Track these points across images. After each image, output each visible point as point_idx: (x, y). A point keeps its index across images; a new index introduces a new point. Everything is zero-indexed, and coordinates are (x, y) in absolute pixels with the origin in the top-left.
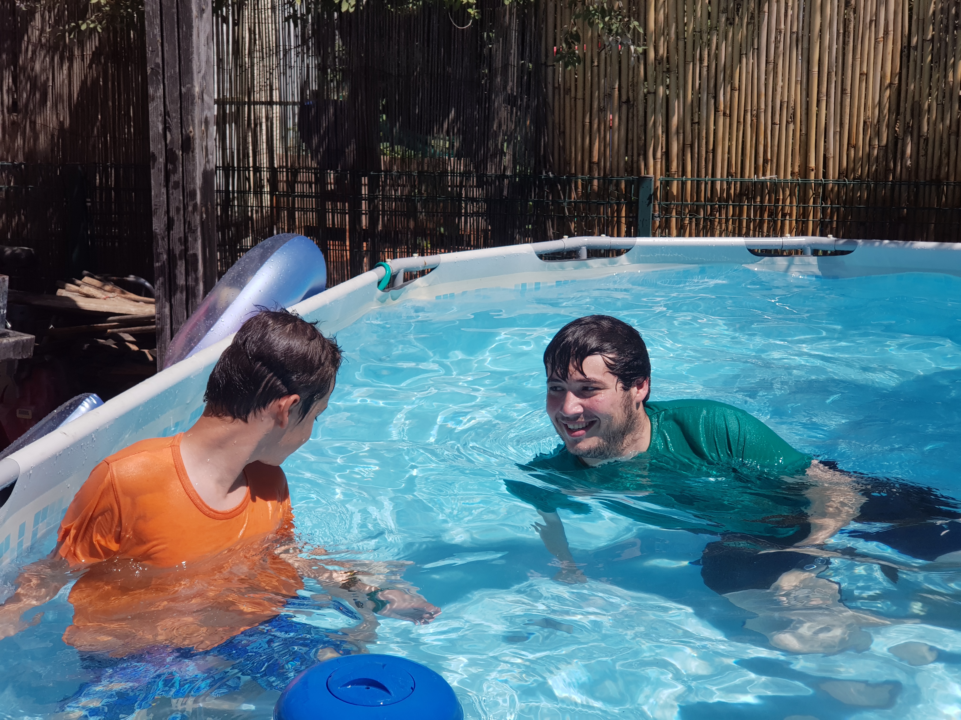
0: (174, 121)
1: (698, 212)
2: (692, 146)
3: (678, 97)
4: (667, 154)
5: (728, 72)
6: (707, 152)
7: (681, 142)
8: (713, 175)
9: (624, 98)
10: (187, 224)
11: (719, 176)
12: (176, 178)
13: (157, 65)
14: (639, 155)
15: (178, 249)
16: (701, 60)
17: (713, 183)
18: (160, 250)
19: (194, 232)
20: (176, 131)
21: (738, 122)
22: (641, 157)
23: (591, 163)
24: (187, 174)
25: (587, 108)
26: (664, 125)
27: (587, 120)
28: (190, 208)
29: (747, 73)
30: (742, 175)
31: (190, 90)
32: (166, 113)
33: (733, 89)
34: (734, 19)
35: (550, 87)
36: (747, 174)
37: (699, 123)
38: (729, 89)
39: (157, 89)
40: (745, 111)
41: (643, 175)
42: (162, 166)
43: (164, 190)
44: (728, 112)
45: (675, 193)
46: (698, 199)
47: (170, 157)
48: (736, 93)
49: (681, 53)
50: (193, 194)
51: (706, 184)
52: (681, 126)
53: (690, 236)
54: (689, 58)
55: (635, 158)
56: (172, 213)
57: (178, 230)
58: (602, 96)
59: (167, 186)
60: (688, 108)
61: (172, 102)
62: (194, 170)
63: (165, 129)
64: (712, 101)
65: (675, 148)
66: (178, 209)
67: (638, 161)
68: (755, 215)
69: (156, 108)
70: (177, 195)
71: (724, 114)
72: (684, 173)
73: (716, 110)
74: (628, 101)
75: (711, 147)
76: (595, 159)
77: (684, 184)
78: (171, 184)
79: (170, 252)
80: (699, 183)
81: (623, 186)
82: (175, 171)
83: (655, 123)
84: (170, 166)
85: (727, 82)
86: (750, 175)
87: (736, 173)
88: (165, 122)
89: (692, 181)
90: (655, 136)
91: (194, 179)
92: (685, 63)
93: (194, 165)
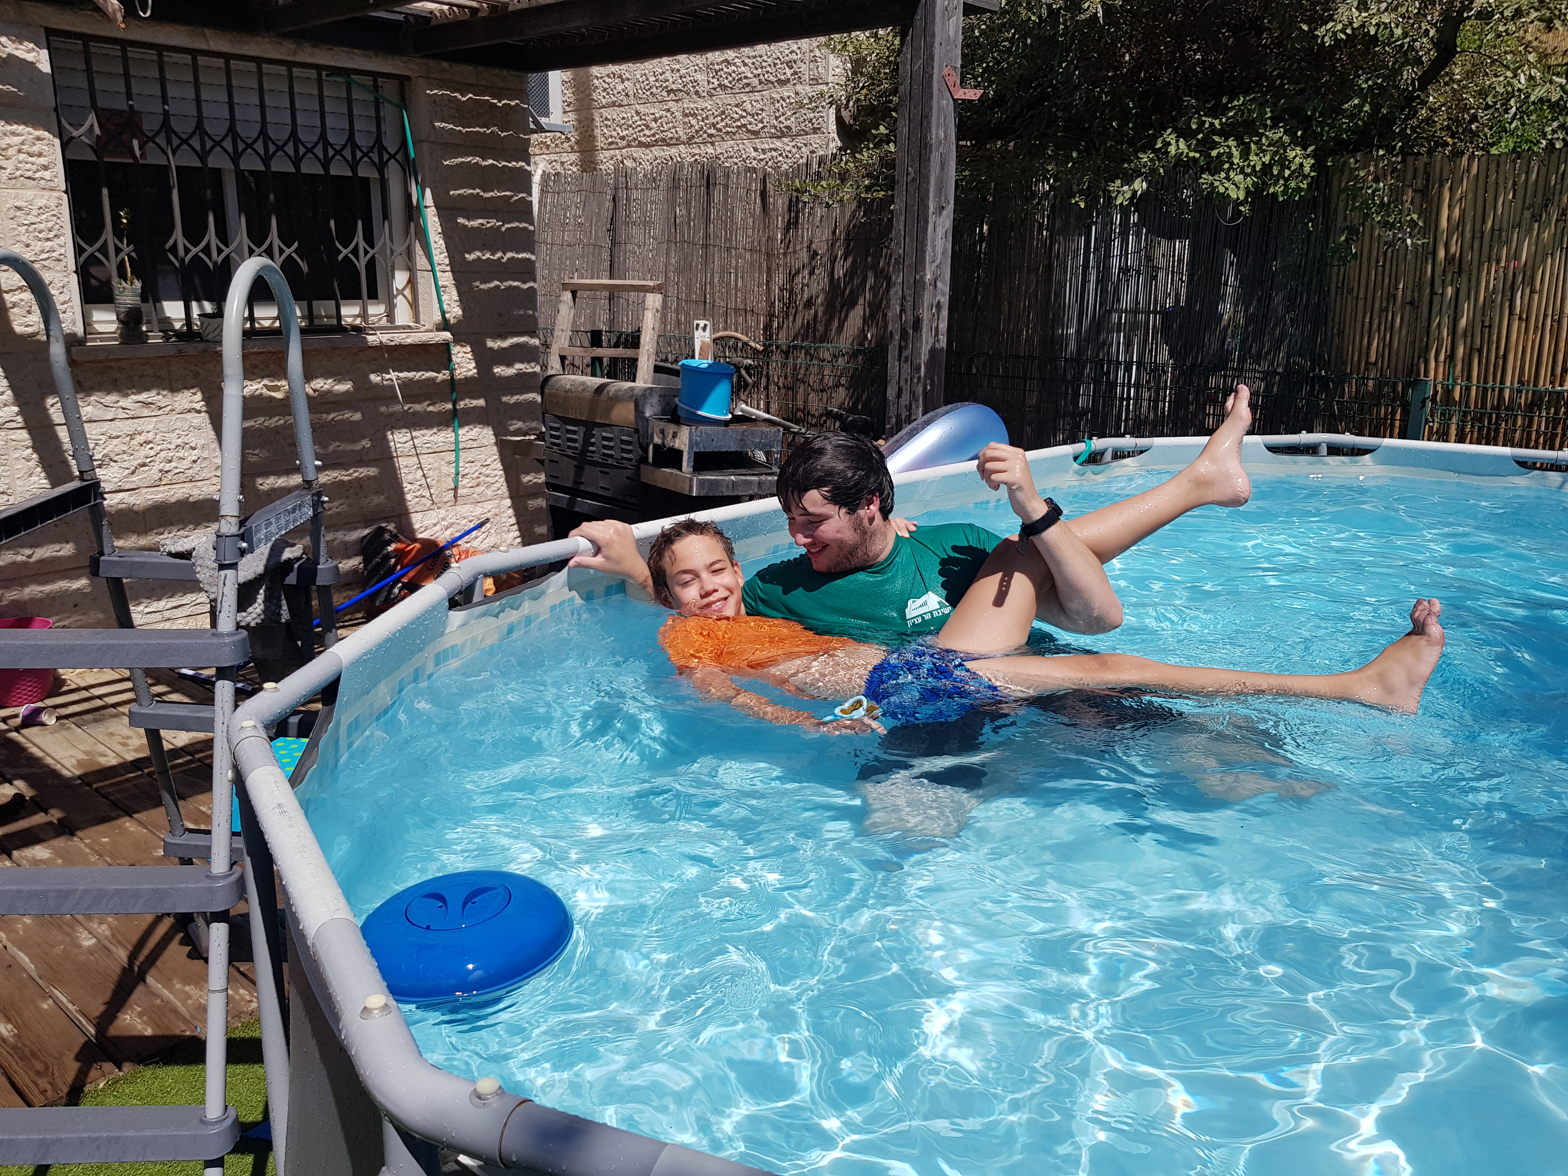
0: (909, 305)
1: (1480, 420)
2: (1480, 351)
3: (1469, 298)
4: (1451, 357)
5: (1528, 273)
6: (1496, 358)
7: (1468, 346)
8: (1502, 382)
9: (1409, 299)
10: (913, 393)
11: (1508, 384)
12: (906, 353)
13: (900, 256)
14: (1419, 357)
15: (904, 414)
16: (1498, 262)
17: (1501, 391)
18: (891, 414)
19: (917, 400)
20: (909, 312)
21: (1536, 327)
22: (1422, 360)
23: (1367, 363)
24: (916, 351)
25: (1369, 308)
26: (1451, 327)
27: (1367, 320)
28: (915, 380)
29: (1551, 274)
30: (1535, 385)
31: (923, 277)
32: (904, 298)
33: (1532, 292)
34: (1541, 216)
35: (1333, 287)
36: (1541, 383)
37: (1490, 326)
38: (1528, 291)
39: (898, 276)
40: (1545, 316)
41: (1422, 377)
42: (897, 343)
43: (897, 364)
44: (1524, 316)
45: (1457, 398)
46: (1484, 406)
47: (904, 336)
48: (1536, 297)
49: (1476, 252)
50: (918, 368)
51: (1493, 390)
52: (1470, 329)
53: (1471, 443)
54: (1485, 258)
55: (1415, 361)
56: (902, 383)
57: (905, 398)
58: (1385, 295)
59: (899, 360)
60: (1479, 312)
61: (909, 287)
62: (921, 347)
63: (901, 311)
64: (1507, 304)
65: (1460, 351)
66: (906, 380)
67: (1418, 363)
68: (1547, 428)
69: (896, 293)
70: (906, 368)
71: (1520, 318)
72: (1469, 378)
73: (1511, 313)
74: (1411, 303)
75: (1502, 353)
76: (1373, 359)
77: (1468, 389)
78: (903, 359)
79: (898, 416)
80: (1485, 390)
81: (1400, 388)
82: (906, 347)
83: (1439, 324)
84: (903, 343)
85: (1526, 283)
86: (1544, 384)
87: (1529, 382)
88: (902, 305)
89: (1478, 387)
90: (1440, 340)
91: (920, 354)
92: (1480, 264)
93: (921, 343)
